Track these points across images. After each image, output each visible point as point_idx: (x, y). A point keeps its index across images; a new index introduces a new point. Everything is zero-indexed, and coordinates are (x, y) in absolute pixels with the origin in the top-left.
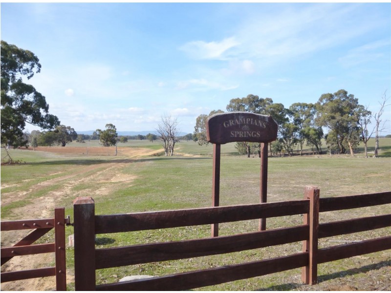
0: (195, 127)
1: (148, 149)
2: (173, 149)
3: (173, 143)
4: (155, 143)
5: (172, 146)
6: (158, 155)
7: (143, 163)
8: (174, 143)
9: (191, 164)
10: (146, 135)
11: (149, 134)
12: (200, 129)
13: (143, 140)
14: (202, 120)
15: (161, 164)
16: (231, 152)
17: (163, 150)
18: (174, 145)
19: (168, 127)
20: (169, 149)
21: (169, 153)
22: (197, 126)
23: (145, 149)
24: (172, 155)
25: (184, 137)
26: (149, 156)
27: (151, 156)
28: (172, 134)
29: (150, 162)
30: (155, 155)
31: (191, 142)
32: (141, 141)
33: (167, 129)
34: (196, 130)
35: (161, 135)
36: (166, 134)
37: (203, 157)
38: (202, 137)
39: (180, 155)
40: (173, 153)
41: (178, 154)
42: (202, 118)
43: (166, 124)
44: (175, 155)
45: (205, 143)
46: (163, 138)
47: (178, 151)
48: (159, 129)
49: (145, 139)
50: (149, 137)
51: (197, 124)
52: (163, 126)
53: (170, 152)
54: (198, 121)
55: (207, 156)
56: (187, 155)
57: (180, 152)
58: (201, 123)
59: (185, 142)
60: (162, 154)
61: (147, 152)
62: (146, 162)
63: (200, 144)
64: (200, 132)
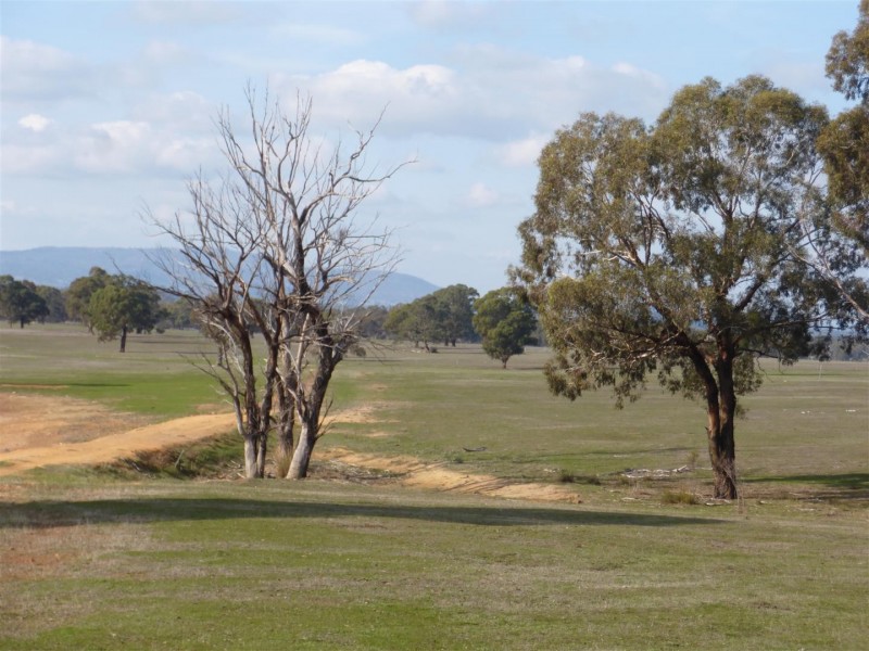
0: (525, 228)
1: (82, 409)
2: (312, 422)
3: (313, 370)
4: (146, 355)
5: (308, 387)
6: (176, 462)
7: (54, 538)
8: (329, 363)
9: (520, 576)
10: (62, 283)
11: (98, 279)
12: (567, 246)
13: (35, 329)
14: (590, 166)
15: (226, 556)
16: (838, 467)
17: (225, 420)
18: (322, 383)
19: (284, 214)
20: (275, 411)
21: (280, 451)
22: (547, 215)
23: (56, 411)
24: (305, 470)
25: (402, 314)
26: (99, 469)
27: (115, 470)
28: (313, 282)
29: (120, 536)
30: (145, 464)
31: (468, 363)
32: (16, 330)
33: (273, 236)
34: (536, 256)
35: (206, 288)
36: (257, 283)
37: (592, 501)
38: (578, 319)
39: (376, 476)
40: (317, 455)
41: (353, 460)
42: (589, 149)
43: (266, 189)
44: (331, 474)
45: (606, 379)
46: (229, 315)
47: (354, 438)
48: (191, 231)
49: (61, 317)
50: (101, 300)
51: (542, 203)
52: (234, 207)
53: (289, 439)
54: (558, 169)
55: (625, 501)
56: (438, 478)
57: (378, 448)
58: (578, 190)
59: (413, 357)
60: (213, 459)
61: (78, 433)
62: (78, 535)
63: (558, 386)
64: (568, 271)
